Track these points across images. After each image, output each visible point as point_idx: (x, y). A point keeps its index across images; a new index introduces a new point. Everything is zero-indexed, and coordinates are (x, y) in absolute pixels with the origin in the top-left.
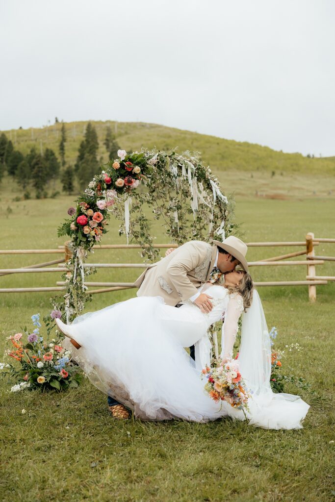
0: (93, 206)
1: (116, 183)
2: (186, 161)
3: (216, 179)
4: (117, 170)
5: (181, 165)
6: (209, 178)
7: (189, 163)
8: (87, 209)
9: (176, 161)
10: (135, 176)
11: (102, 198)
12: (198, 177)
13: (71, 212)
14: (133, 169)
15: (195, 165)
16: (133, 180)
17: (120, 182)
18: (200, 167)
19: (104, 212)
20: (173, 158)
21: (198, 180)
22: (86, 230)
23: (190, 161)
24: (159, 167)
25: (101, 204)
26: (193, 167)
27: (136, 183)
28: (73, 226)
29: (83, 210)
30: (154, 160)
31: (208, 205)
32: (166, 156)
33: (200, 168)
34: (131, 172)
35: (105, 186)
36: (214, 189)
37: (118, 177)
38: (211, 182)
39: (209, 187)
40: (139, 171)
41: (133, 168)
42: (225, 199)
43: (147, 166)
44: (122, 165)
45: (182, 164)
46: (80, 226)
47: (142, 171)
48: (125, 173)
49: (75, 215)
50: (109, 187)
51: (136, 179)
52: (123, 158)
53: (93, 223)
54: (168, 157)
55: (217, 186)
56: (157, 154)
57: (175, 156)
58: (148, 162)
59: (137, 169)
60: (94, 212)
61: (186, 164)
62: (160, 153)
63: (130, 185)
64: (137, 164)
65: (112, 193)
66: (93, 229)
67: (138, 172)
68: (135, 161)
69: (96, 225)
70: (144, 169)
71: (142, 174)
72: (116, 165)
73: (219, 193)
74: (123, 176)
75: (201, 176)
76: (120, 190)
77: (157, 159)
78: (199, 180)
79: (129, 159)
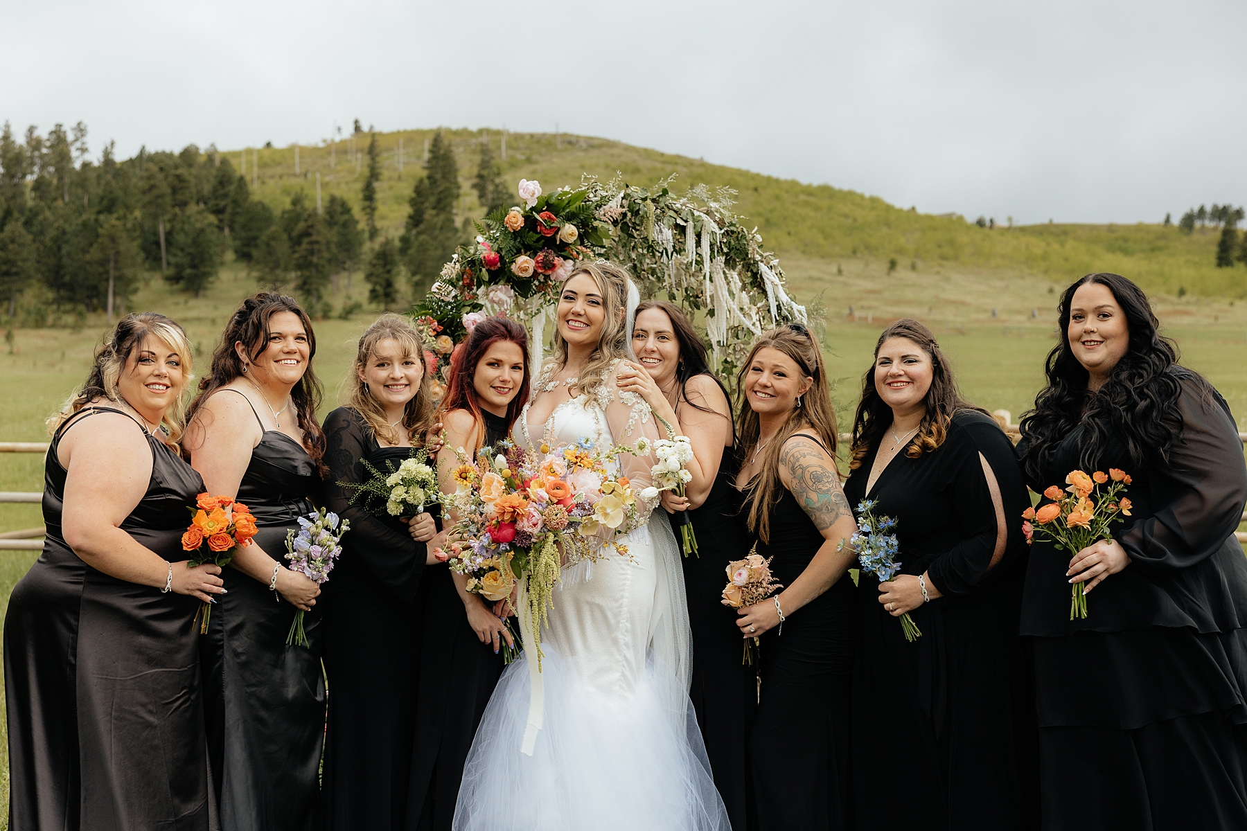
0: (451, 327)
1: (514, 267)
2: (696, 213)
3: (775, 262)
4: (516, 234)
5: (682, 223)
6: (758, 257)
7: (704, 217)
8: (438, 335)
9: (671, 213)
10: (562, 249)
11: (476, 307)
12: (727, 254)
14: (557, 232)
15: (721, 224)
16: (558, 261)
17: (524, 264)
18: (733, 228)
20: (662, 205)
21: (727, 263)
23: (707, 213)
24: (625, 228)
26: (717, 230)
27: (564, 268)
30: (614, 207)
31: (752, 328)
32: (644, 199)
33: (733, 232)
34: (554, 238)
35: (485, 275)
36: (769, 288)
37: (519, 253)
38: (763, 268)
39: (757, 282)
40: (575, 238)
41: (559, 229)
42: (800, 312)
43: (596, 223)
44: (528, 218)
45: (686, 221)
47: (581, 237)
48: (538, 240)
50: (495, 278)
51: (565, 258)
52: (533, 203)
54: (649, 201)
55: (776, 280)
56: (622, 195)
57: (668, 200)
58: (599, 213)
59: (569, 231)
60: (455, 344)
61: (696, 220)
62: (629, 191)
63: (550, 272)
64: (569, 218)
65: (502, 294)
67: (571, 240)
68: (564, 209)
70: (588, 233)
71: (582, 244)
72: (514, 220)
73: (784, 298)
74: (532, 251)
76: (522, 287)
77: (622, 206)
78: (730, 263)
79: (549, 205)
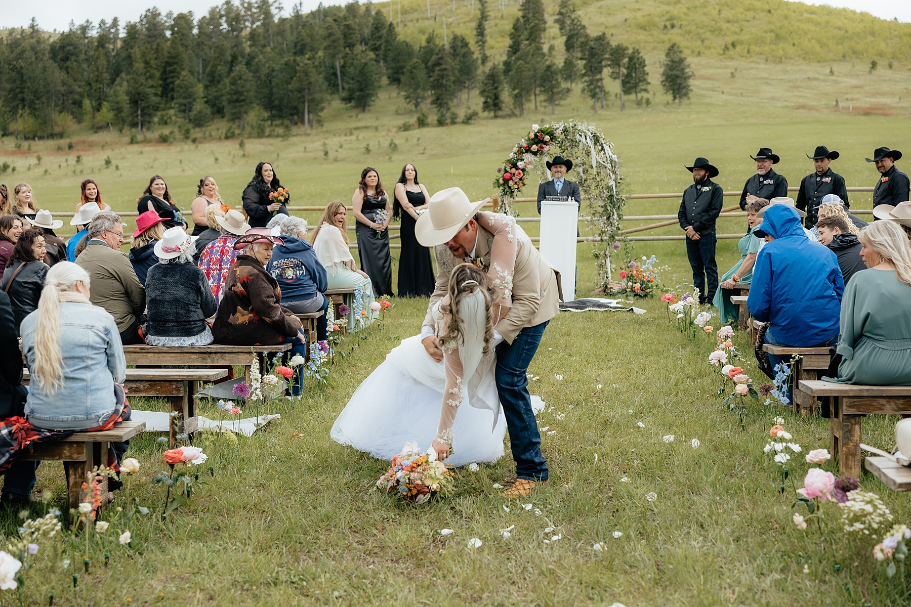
0: (515, 166)
1: (532, 149)
2: (585, 130)
3: (608, 144)
4: (532, 139)
6: (603, 142)
8: (511, 168)
9: (578, 131)
10: (546, 143)
11: (522, 160)
12: (594, 141)
13: (499, 171)
14: (544, 138)
15: (592, 133)
16: (544, 146)
17: (534, 148)
18: (595, 134)
19: (523, 170)
20: (575, 129)
21: (594, 144)
22: (511, 183)
23: (588, 131)
24: (564, 135)
25: (520, 164)
26: (591, 135)
27: (546, 148)
28: (501, 181)
29: (508, 169)
30: (559, 132)
32: (570, 127)
35: (524, 151)
36: (606, 151)
37: (533, 144)
38: (604, 145)
39: (602, 149)
40: (549, 140)
42: (615, 157)
43: (555, 135)
44: (536, 135)
45: (582, 133)
46: (506, 181)
47: (551, 139)
48: (538, 141)
49: (502, 172)
50: (527, 152)
51: (547, 145)
52: (537, 131)
53: (516, 179)
55: (608, 149)
56: (563, 126)
57: (577, 127)
58: (556, 132)
59: (547, 138)
60: (516, 171)
61: (585, 133)
62: (565, 125)
63: (542, 149)
64: (547, 134)
65: (528, 157)
66: (516, 183)
68: (546, 132)
69: (517, 180)
70: (553, 138)
71: (551, 141)
72: (531, 136)
73: (610, 154)
74: (537, 144)
75: (596, 139)
76: (535, 154)
77: (563, 129)
79: (541, 131)
